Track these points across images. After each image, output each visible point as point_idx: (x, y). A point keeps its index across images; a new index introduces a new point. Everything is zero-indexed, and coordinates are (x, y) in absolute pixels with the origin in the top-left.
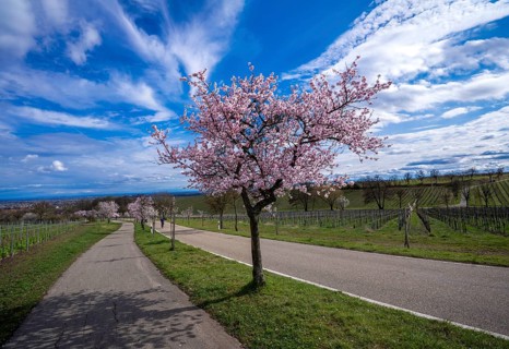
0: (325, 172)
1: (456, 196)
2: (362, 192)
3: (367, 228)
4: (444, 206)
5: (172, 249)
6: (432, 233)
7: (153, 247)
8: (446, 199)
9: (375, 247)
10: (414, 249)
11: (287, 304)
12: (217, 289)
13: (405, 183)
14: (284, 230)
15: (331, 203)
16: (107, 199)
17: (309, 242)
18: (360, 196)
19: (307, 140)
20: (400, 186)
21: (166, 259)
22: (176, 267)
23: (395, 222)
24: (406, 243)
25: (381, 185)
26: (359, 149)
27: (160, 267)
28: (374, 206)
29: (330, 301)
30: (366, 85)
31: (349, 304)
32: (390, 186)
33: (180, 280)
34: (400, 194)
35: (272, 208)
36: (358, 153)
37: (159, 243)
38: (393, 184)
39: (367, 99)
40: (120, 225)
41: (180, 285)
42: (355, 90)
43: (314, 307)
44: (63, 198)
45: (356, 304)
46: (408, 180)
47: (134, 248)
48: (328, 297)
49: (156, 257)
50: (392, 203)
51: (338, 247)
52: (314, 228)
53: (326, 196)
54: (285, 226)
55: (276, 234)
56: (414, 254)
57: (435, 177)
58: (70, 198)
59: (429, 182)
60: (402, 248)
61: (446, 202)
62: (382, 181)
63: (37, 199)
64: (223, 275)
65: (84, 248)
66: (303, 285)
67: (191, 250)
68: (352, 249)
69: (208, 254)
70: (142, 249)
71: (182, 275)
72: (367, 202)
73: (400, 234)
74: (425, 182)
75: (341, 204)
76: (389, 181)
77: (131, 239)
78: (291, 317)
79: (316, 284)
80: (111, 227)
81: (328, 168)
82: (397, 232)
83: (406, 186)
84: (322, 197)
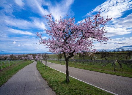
0: (89, 48)
1: (129, 57)
2: (101, 55)
3: (102, 65)
4: (126, 60)
5: (46, 69)
6: (123, 68)
7: (41, 68)
8: (127, 58)
9: (104, 71)
10: (117, 73)
11: (76, 89)
12: (56, 81)
13: (113, 53)
14: (77, 65)
15: (91, 57)
16: (30, 54)
17: (84, 69)
18: (100, 56)
19: (83, 38)
20: (112, 53)
21: (43, 72)
22: (45, 74)
23: (111, 64)
24: (114, 71)
25: (106, 53)
26: (100, 40)
27: (41, 74)
28: (104, 59)
29: (90, 89)
30: (103, 19)
31: (96, 90)
32: (109, 53)
33: (46, 78)
34: (112, 56)
35: (74, 58)
36: (100, 42)
37: (43, 67)
38: (110, 53)
39: (103, 24)
40: (33, 61)
41: (46, 80)
42: (100, 21)
43: (84, 91)
44: (18, 54)
45: (99, 91)
46: (115, 52)
47: (35, 68)
48: (89, 87)
49: (41, 71)
50: (110, 58)
51: (93, 71)
52: (86, 64)
53: (89, 55)
54: (78, 64)
55: (75, 66)
56: (117, 74)
57: (123, 51)
58: (20, 54)
59: (121, 53)
60: (113, 72)
61: (127, 59)
62: (107, 52)
63: (11, 54)
64: (58, 77)
65: (22, 68)
66: (82, 82)
67: (51, 69)
68: (97, 72)
69: (55, 70)
70: (38, 69)
71: (47, 77)
72: (102, 58)
73: (113, 68)
74: (120, 52)
75: (94, 58)
76: (109, 52)
77: (35, 65)
78: (77, 94)
79: (86, 82)
80: (31, 62)
81: (90, 47)
82: (111, 67)
83: (114, 53)
84: (88, 55)
